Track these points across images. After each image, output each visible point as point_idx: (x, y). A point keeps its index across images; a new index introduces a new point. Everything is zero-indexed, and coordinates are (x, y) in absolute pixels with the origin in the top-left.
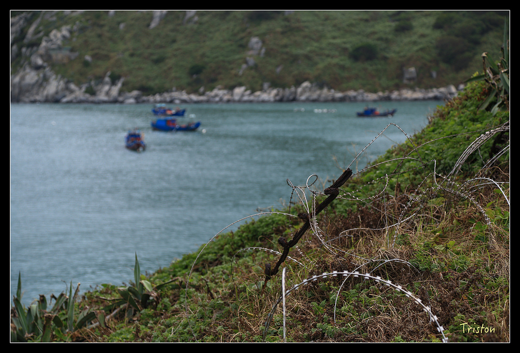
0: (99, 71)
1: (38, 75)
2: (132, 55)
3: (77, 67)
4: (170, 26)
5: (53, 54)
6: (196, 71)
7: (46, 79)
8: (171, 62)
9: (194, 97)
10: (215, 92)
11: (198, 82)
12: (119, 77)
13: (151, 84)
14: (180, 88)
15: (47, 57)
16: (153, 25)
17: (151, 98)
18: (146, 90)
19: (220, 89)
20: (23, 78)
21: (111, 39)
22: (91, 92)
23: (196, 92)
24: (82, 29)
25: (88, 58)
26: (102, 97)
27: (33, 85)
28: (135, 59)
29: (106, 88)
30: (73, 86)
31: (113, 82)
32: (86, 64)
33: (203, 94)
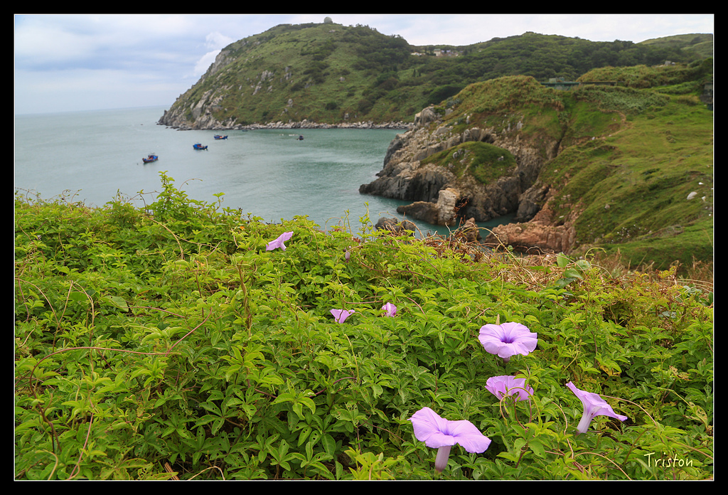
0: (228, 115)
1: (207, 118)
2: (243, 108)
3: (221, 113)
4: (261, 94)
5: (213, 108)
6: (265, 114)
7: (210, 119)
8: (256, 110)
9: (262, 126)
10: (271, 123)
11: (265, 119)
12: (235, 118)
13: (247, 120)
14: (257, 122)
15: (211, 110)
16: (254, 94)
17: (245, 127)
18: (244, 123)
20: (202, 119)
21: (237, 100)
22: (225, 125)
23: (263, 124)
24: (227, 96)
25: (226, 109)
26: (228, 127)
27: (205, 122)
29: (230, 122)
30: (218, 122)
31: (233, 120)
32: (225, 112)
33: (266, 125)
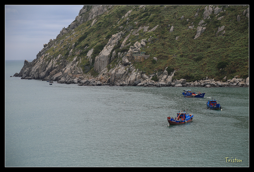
0: (161, 66)
1: (126, 69)
2: (182, 56)
3: (149, 63)
4: (207, 38)
5: (135, 56)
6: (222, 66)
7: (130, 71)
8: (206, 60)
9: (220, 83)
10: (234, 79)
11: (223, 73)
12: (173, 70)
13: (193, 74)
14: (211, 77)
15: (131, 58)
16: (196, 37)
17: (192, 83)
18: (189, 78)
19: (237, 78)
20: (117, 71)
21: (169, 46)
22: (156, 79)
23: (221, 79)
24: (153, 41)
25: (155, 58)
26: (162, 82)
27: (123, 75)
28: (184, 58)
29: (165, 77)
30: (145, 76)
31: (169, 74)
32: (154, 62)
33: (226, 81)
